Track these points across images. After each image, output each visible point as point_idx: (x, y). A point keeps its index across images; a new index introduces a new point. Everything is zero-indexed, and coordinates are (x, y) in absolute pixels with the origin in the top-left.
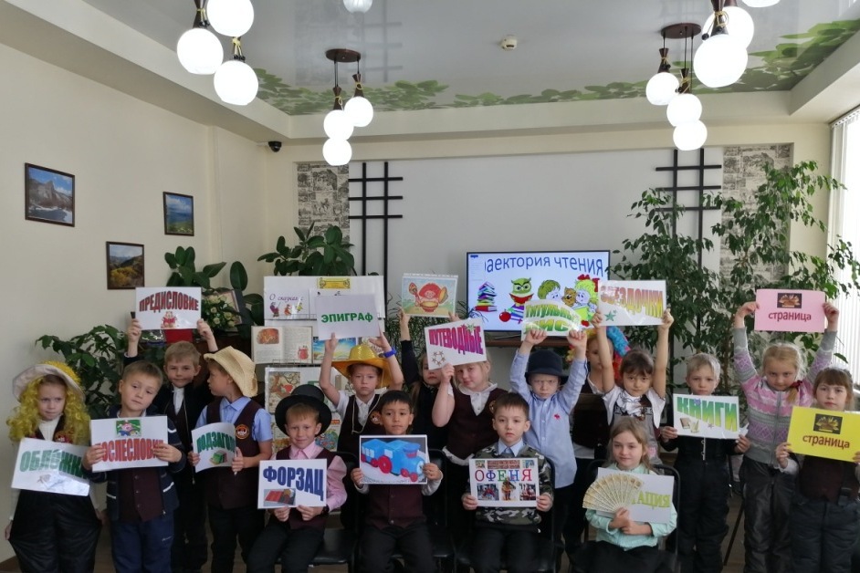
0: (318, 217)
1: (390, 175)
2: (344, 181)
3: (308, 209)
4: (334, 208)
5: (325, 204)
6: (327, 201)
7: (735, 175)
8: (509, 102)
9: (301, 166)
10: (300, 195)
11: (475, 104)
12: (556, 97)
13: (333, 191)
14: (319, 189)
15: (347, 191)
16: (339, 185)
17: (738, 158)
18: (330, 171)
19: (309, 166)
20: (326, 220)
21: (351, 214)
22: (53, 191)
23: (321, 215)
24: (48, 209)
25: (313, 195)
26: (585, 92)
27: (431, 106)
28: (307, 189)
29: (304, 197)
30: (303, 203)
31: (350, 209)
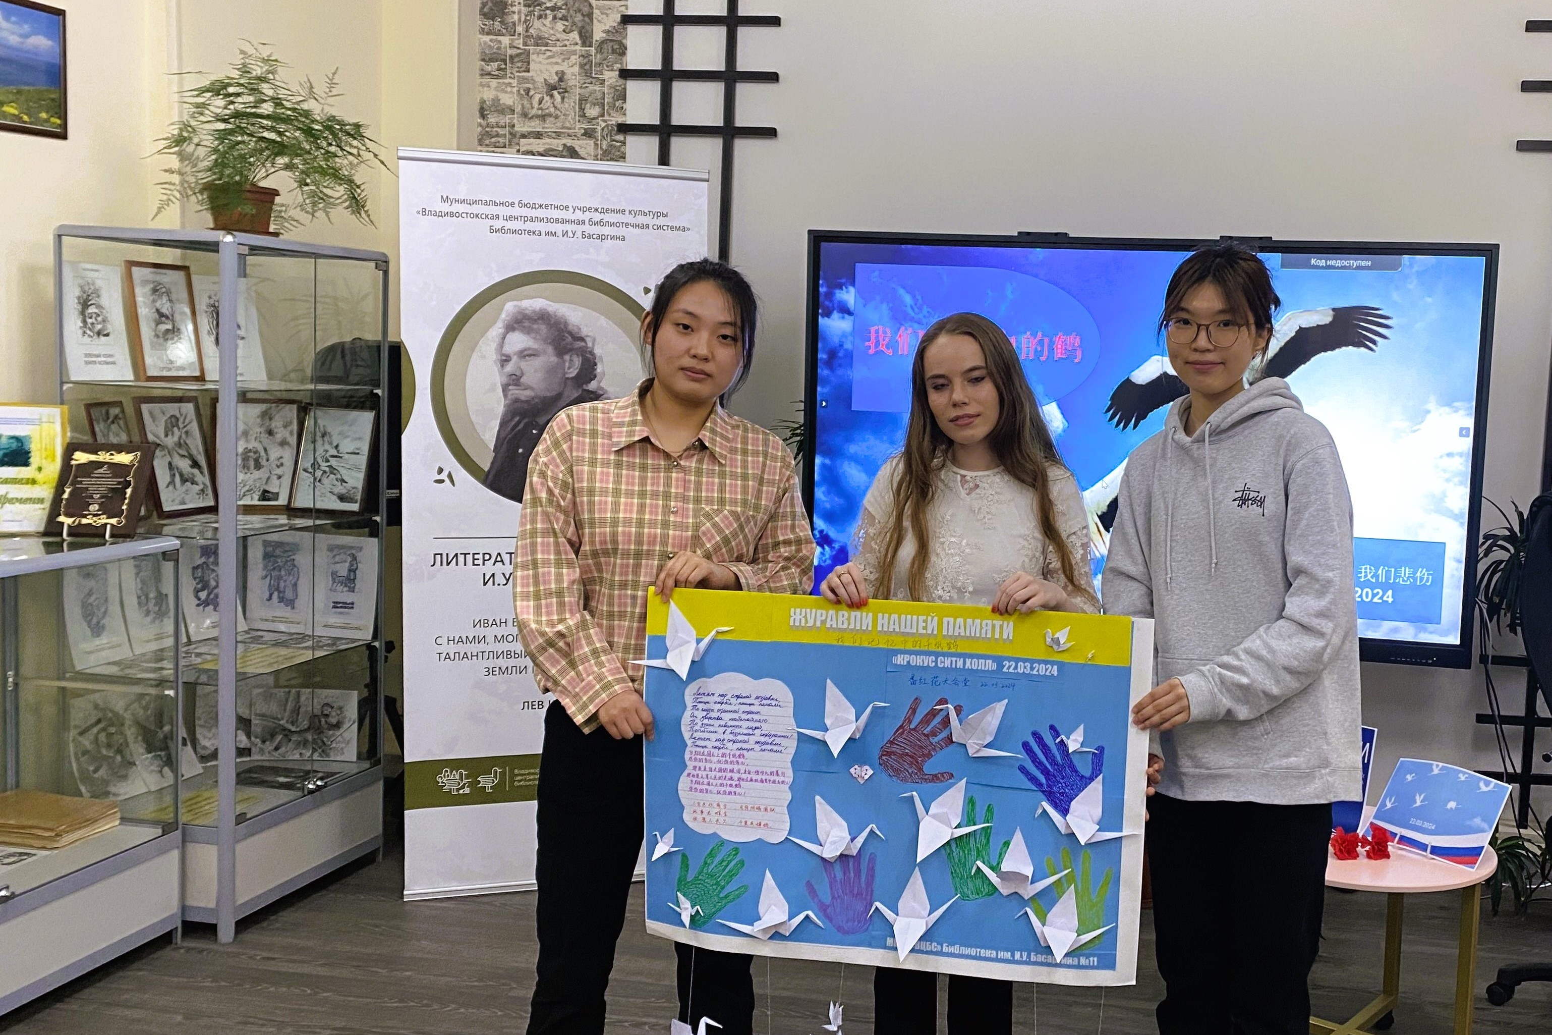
0: (535, 126)
1: (743, 10)
2: (613, 20)
3: (507, 99)
4: (583, 100)
5: (557, 86)
6: (561, 77)
10: (487, 59)
13: (578, 48)
14: (540, 41)
15: (622, 51)
16: (598, 35)
20: (558, 135)
21: (630, 121)
23: (543, 118)
25: (524, 59)
28: (506, 40)
29: (496, 63)
30: (494, 83)
31: (628, 106)
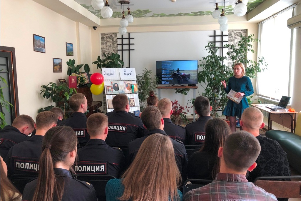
0: (108, 50)
1: (130, 37)
2: (116, 39)
3: (104, 47)
4: (113, 47)
5: (110, 46)
6: (110, 45)
7: (232, 38)
8: (168, 16)
9: (102, 34)
10: (102, 43)
11: (158, 16)
12: (182, 15)
13: (112, 42)
14: (108, 41)
15: (117, 42)
16: (114, 40)
17: (232, 33)
18: (111, 36)
19: (105, 34)
20: (110, 51)
21: (118, 49)
22: (40, 42)
24: (39, 48)
25: (106, 43)
26: (191, 13)
27: (145, 17)
28: (104, 41)
29: (103, 44)
30: (103, 46)
31: (118, 48)
